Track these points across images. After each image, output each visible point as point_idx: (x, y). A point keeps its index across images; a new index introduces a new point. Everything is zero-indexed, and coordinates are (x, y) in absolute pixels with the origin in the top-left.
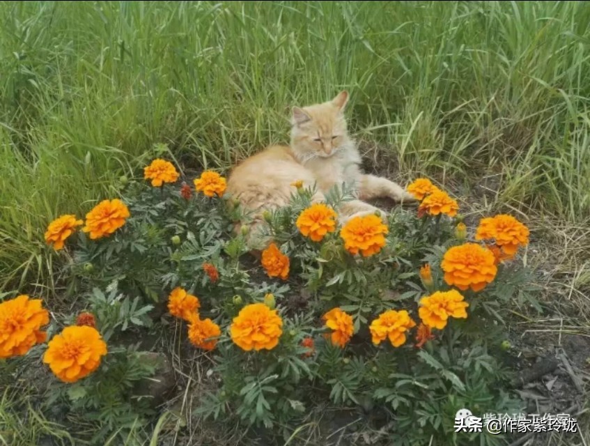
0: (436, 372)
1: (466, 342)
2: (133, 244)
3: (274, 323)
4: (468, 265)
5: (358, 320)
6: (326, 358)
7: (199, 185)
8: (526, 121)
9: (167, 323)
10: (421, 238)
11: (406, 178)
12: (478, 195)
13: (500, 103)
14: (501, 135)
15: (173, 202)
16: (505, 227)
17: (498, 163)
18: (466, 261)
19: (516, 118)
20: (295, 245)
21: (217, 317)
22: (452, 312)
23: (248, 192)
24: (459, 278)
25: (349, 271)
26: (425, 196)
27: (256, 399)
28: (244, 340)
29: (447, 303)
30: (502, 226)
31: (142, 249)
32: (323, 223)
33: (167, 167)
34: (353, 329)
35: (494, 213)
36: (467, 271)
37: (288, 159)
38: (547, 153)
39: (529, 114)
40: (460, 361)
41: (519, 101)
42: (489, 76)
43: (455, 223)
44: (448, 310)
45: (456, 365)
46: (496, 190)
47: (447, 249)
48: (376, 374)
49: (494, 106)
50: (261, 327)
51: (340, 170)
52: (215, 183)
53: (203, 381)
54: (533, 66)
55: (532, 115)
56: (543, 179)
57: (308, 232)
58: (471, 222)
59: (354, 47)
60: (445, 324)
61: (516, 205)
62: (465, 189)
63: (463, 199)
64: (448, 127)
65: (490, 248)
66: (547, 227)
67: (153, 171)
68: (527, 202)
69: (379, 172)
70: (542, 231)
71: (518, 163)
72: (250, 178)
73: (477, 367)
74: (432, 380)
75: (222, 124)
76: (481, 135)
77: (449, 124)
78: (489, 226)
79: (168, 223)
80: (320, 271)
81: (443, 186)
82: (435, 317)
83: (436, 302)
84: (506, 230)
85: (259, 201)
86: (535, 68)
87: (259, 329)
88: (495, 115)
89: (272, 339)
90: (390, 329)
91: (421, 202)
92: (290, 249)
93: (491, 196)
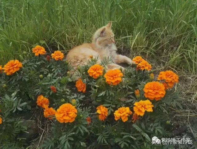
0: (139, 133)
1: (152, 121)
2: (23, 77)
3: (73, 112)
4: (154, 90)
5: (110, 110)
6: (96, 125)
7: (53, 56)
8: (178, 37)
9: (38, 108)
10: (137, 78)
11: (133, 56)
12: (159, 63)
13: (168, 30)
14: (169, 41)
15: (44, 62)
16: (169, 75)
17: (167, 52)
18: (153, 88)
19: (174, 36)
20: (89, 80)
21: (56, 107)
22: (147, 109)
23: (74, 59)
24: (150, 95)
25: (107, 90)
26: (139, 62)
27: (65, 143)
28: (60, 118)
29: (145, 105)
30: (168, 75)
31: (27, 80)
32: (98, 72)
33: (41, 49)
34: (108, 114)
35: (165, 70)
36: (153, 92)
37: (90, 48)
39: (179, 34)
40: (149, 129)
41: (176, 29)
42: (165, 20)
43: (150, 73)
44: (145, 108)
45: (148, 130)
46: (166, 61)
47: (146, 83)
48: (116, 132)
49: (166, 31)
50: (67, 114)
52: (59, 55)
53: (49, 132)
54: (180, 17)
55: (180, 35)
56: (184, 58)
57: (92, 75)
58: (156, 73)
59: (116, 7)
60: (144, 114)
61: (173, 67)
62: (155, 61)
63: (154, 64)
64: (149, 38)
65: (163, 83)
66: (184, 76)
67: (36, 50)
68: (177, 66)
69: (123, 54)
70: (182, 77)
71: (174, 52)
72: (75, 54)
73: (156, 132)
74: (138, 136)
75: (66, 35)
76: (161, 41)
78: (163, 74)
79: (41, 70)
80: (96, 90)
81: (147, 59)
82: (139, 111)
83: (141, 104)
84: (169, 76)
85: (78, 63)
86: (182, 17)
87: (66, 114)
88: (167, 34)
89: (72, 118)
90: (122, 115)
91: (137, 65)
92: (87, 81)
93: (164, 64)
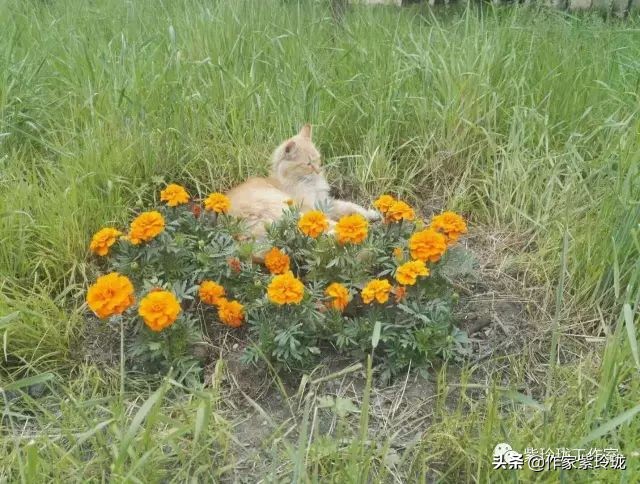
2: (168, 247)
4: (427, 243)
5: (351, 291)
7: (209, 203)
8: (459, 154)
10: (389, 238)
13: (438, 140)
14: (441, 165)
15: (185, 220)
16: (449, 220)
18: (425, 240)
19: (452, 152)
20: (291, 248)
22: (419, 272)
24: (422, 252)
25: (342, 256)
27: (289, 341)
28: (279, 296)
29: (415, 268)
30: (447, 219)
34: (349, 298)
36: (427, 246)
38: (476, 177)
39: (461, 148)
41: (453, 138)
42: (428, 119)
44: (416, 272)
45: (424, 310)
48: (368, 326)
49: (434, 142)
51: (313, 194)
54: (461, 110)
55: (463, 149)
57: (308, 230)
59: (320, 93)
60: (415, 281)
64: (399, 160)
66: (481, 234)
67: (168, 194)
69: (345, 197)
73: (437, 309)
76: (425, 166)
77: (401, 157)
82: (408, 276)
83: (408, 268)
84: (450, 222)
86: (463, 112)
88: (436, 150)
90: (377, 291)
91: (386, 212)
92: (287, 252)
